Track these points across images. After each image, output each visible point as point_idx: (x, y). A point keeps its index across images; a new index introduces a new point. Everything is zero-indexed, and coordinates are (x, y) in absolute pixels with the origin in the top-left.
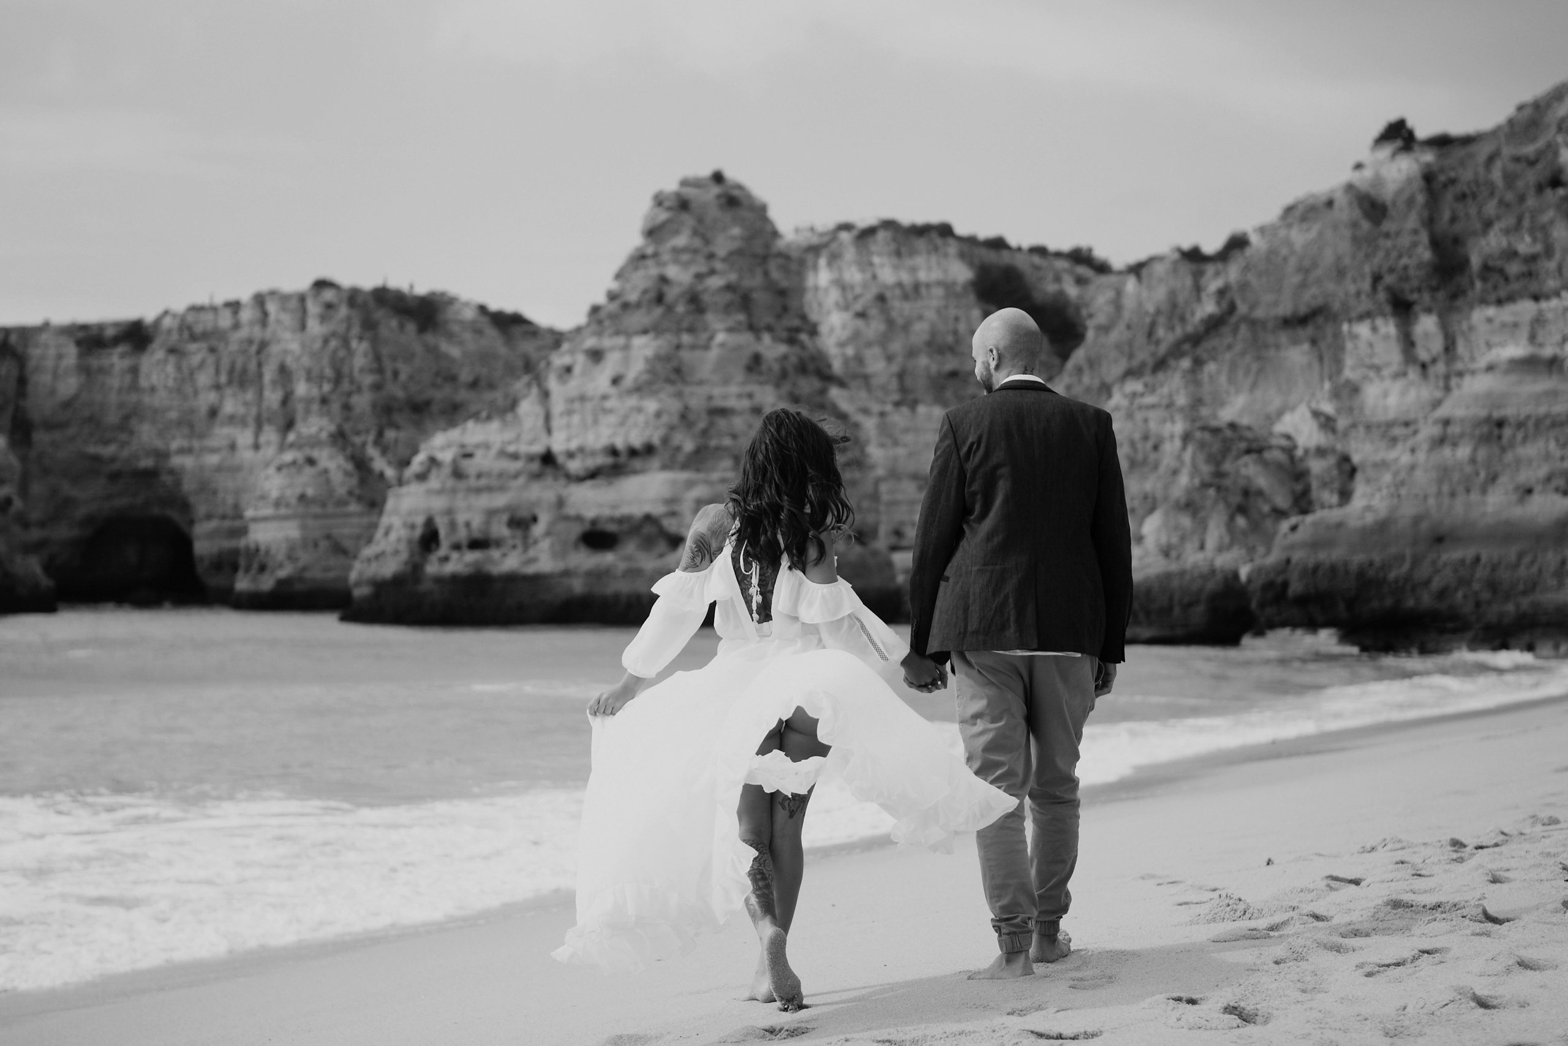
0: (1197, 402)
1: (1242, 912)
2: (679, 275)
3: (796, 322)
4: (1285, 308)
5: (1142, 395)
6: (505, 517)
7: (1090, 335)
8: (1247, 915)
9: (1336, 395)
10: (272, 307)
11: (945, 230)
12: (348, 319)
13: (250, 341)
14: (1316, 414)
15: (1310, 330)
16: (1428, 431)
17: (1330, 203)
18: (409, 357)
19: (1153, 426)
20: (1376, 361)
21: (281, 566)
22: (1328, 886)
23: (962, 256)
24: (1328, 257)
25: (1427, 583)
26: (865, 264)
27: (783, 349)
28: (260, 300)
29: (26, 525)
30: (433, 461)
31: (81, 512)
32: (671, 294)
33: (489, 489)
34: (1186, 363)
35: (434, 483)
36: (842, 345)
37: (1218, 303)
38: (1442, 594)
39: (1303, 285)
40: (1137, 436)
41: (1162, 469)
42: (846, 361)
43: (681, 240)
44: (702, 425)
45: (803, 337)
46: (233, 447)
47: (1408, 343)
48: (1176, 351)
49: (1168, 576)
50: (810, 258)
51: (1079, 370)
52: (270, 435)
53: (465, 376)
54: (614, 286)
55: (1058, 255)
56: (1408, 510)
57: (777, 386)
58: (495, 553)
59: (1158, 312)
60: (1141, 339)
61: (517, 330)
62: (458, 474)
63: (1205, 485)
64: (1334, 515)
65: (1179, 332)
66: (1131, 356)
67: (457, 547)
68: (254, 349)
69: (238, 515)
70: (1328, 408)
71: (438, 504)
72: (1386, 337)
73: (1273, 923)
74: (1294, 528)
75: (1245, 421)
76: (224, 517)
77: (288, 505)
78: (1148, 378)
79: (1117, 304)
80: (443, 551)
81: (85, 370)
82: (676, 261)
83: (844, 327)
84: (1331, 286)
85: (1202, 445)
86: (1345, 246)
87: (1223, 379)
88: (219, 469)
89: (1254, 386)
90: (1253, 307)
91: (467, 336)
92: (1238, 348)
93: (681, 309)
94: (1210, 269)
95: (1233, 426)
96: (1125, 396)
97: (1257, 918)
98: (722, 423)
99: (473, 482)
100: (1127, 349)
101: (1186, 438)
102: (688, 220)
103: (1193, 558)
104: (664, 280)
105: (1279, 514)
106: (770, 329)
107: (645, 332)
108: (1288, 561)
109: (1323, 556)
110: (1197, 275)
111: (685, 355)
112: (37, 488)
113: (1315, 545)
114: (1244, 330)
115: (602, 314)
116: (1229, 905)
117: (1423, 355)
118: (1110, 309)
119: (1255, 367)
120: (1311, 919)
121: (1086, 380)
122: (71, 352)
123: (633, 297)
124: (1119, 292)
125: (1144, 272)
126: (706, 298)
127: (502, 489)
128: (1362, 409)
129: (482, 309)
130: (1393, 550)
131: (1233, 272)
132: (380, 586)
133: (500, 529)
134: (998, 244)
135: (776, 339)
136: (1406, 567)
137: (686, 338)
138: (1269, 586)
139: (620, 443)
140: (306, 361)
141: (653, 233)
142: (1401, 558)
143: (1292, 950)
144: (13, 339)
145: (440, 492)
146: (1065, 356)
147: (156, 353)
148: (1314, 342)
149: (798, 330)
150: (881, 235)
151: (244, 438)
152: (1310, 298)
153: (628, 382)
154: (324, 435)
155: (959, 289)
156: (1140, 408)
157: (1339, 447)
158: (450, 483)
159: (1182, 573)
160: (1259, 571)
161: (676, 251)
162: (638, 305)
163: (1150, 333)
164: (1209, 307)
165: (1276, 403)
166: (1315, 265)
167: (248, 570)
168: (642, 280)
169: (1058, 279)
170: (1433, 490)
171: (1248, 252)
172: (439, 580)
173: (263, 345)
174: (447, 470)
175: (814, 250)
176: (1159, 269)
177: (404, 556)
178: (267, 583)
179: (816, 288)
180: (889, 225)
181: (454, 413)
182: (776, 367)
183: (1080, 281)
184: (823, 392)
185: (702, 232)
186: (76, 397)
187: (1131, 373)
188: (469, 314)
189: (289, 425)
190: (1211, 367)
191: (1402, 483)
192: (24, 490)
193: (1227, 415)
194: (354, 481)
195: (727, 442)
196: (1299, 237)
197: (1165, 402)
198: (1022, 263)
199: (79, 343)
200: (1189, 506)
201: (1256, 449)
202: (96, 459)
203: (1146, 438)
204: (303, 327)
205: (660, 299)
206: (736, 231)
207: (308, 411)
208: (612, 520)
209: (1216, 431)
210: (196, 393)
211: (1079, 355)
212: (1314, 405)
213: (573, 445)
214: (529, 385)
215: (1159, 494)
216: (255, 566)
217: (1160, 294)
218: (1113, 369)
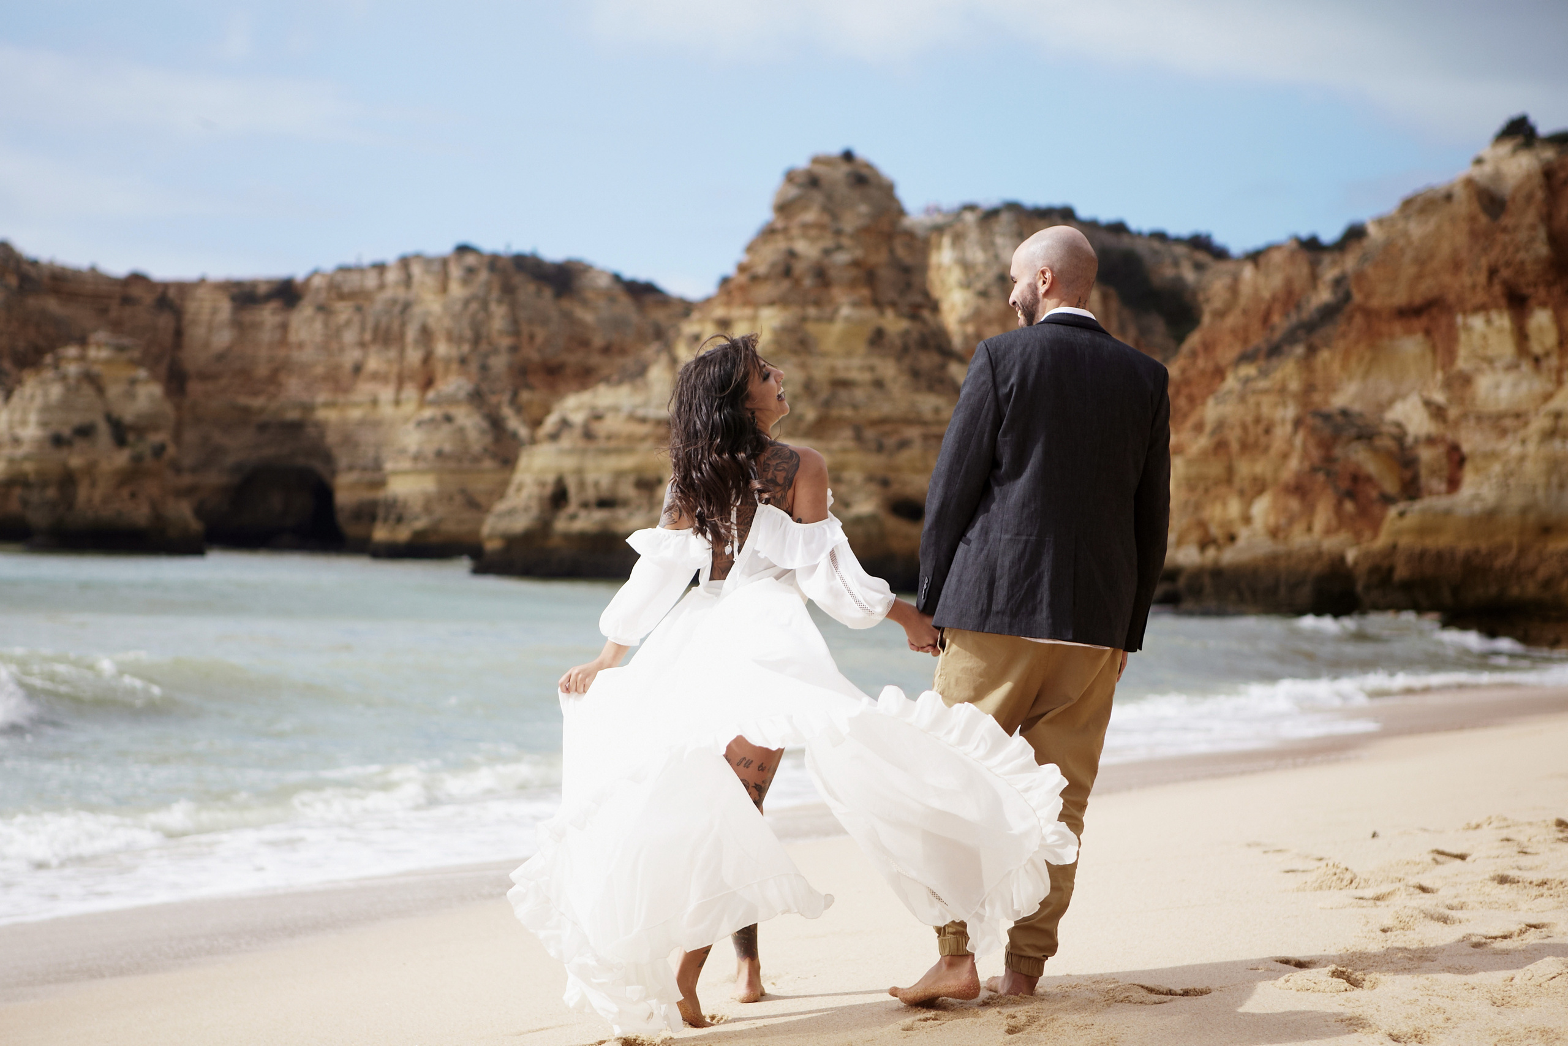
0: (1309, 388)
1: (1349, 882)
2: (807, 249)
3: (918, 298)
4: (1401, 298)
5: (1256, 379)
6: (632, 479)
7: (1206, 319)
8: (1354, 884)
9: (1448, 385)
10: (416, 270)
11: (1066, 212)
12: (488, 285)
13: (394, 301)
14: (1428, 404)
15: (1424, 321)
16: (1539, 423)
17: (1449, 197)
18: (545, 321)
19: (1265, 410)
20: (1490, 353)
21: (417, 518)
22: (1435, 860)
24: (1445, 249)
25: (1532, 572)
26: (988, 245)
27: (904, 324)
28: (405, 262)
29: (178, 469)
30: (565, 423)
31: (230, 460)
32: (799, 267)
33: (618, 451)
34: (1299, 350)
35: (566, 442)
36: (963, 322)
37: (1335, 292)
38: (1547, 584)
39: (1419, 277)
40: (1249, 419)
41: (1272, 453)
42: (966, 338)
43: (810, 216)
44: (824, 394)
45: (926, 314)
46: (375, 402)
47: (1521, 336)
48: (1291, 338)
49: (1274, 558)
50: (934, 238)
51: (1194, 354)
52: (411, 392)
53: (598, 341)
54: (744, 258)
55: (1178, 241)
56: (1516, 500)
57: (899, 360)
58: (621, 513)
59: (1274, 298)
60: (1256, 325)
61: (649, 299)
62: (588, 435)
63: (1314, 470)
64: (1441, 502)
65: (1294, 319)
66: (1246, 341)
67: (585, 505)
68: (397, 309)
69: (377, 466)
70: (1439, 397)
71: (568, 463)
72: (1500, 331)
73: (1379, 893)
74: (1402, 514)
75: (1357, 407)
76: (365, 469)
77: (425, 459)
78: (1262, 363)
79: (1234, 289)
80: (572, 507)
81: (237, 324)
82: (805, 236)
83: (965, 304)
84: (1447, 279)
85: (1313, 430)
86: (1461, 239)
87: (1336, 367)
88: (362, 423)
89: (1366, 374)
90: (1368, 296)
91: (602, 303)
92: (1353, 335)
93: (808, 282)
94: (1327, 259)
95: (1345, 413)
96: (1238, 380)
97: (1363, 888)
98: (843, 394)
99: (602, 444)
100: (1242, 334)
101: (1298, 423)
102: (818, 197)
103: (1300, 540)
104: (792, 254)
105: (1387, 500)
106: (893, 304)
107: (771, 303)
108: (1394, 547)
109: (1432, 543)
110: (1314, 265)
111: (812, 328)
112: (191, 436)
113: (1422, 531)
114: (1359, 320)
115: (732, 286)
116: (1335, 874)
117: (1536, 348)
118: (1226, 295)
119: (1368, 355)
120: (1418, 891)
121: (1201, 363)
122: (225, 307)
123: (762, 269)
124: (1236, 279)
125: (1262, 260)
126: (833, 273)
127: (630, 451)
128: (1473, 399)
129: (617, 278)
130: (1500, 539)
131: (1350, 262)
132: (512, 542)
133: (627, 490)
134: (1119, 228)
135: (900, 315)
136: (1512, 555)
137: (812, 311)
138: (1374, 570)
140: (447, 322)
141: (784, 208)
142: (1507, 547)
143: (1399, 919)
144: (172, 293)
145: (571, 452)
146: (1180, 339)
147: (305, 311)
148: (1428, 333)
149: (920, 306)
150: (1005, 218)
151: (386, 394)
152: (1426, 288)
154: (462, 394)
156: (1254, 392)
157: (1450, 436)
158: (581, 444)
159: (1289, 555)
160: (1367, 555)
161: (805, 226)
162: (766, 278)
163: (1266, 320)
164: (1324, 296)
165: (1388, 390)
166: (1432, 256)
167: (386, 520)
168: (771, 254)
169: (1176, 263)
170: (1541, 481)
171: (1366, 243)
172: (568, 537)
173: (407, 306)
174: (577, 432)
175: (939, 229)
176: (1277, 257)
177: (535, 512)
178: (403, 534)
179: (939, 267)
180: (1013, 207)
181: (586, 377)
182: (898, 342)
183: (1199, 267)
184: (943, 367)
185: (831, 209)
186: (229, 349)
187: (1246, 358)
188: (603, 282)
189: (428, 383)
190: (1324, 355)
191: (1512, 474)
192: (177, 436)
193: (1339, 401)
194: (488, 439)
195: (848, 412)
196: (1417, 229)
197: (1278, 387)
198: (1141, 247)
199: (234, 299)
200: (1299, 489)
201: (1366, 435)
202: (246, 410)
203: (1257, 420)
204: (444, 289)
205: (787, 272)
206: (863, 208)
207: (447, 371)
209: (1327, 417)
210: (342, 349)
211: (1194, 339)
212: (1426, 394)
214: (658, 352)
215: (1269, 475)
216: (393, 516)
217: (1277, 281)
218: (1227, 353)
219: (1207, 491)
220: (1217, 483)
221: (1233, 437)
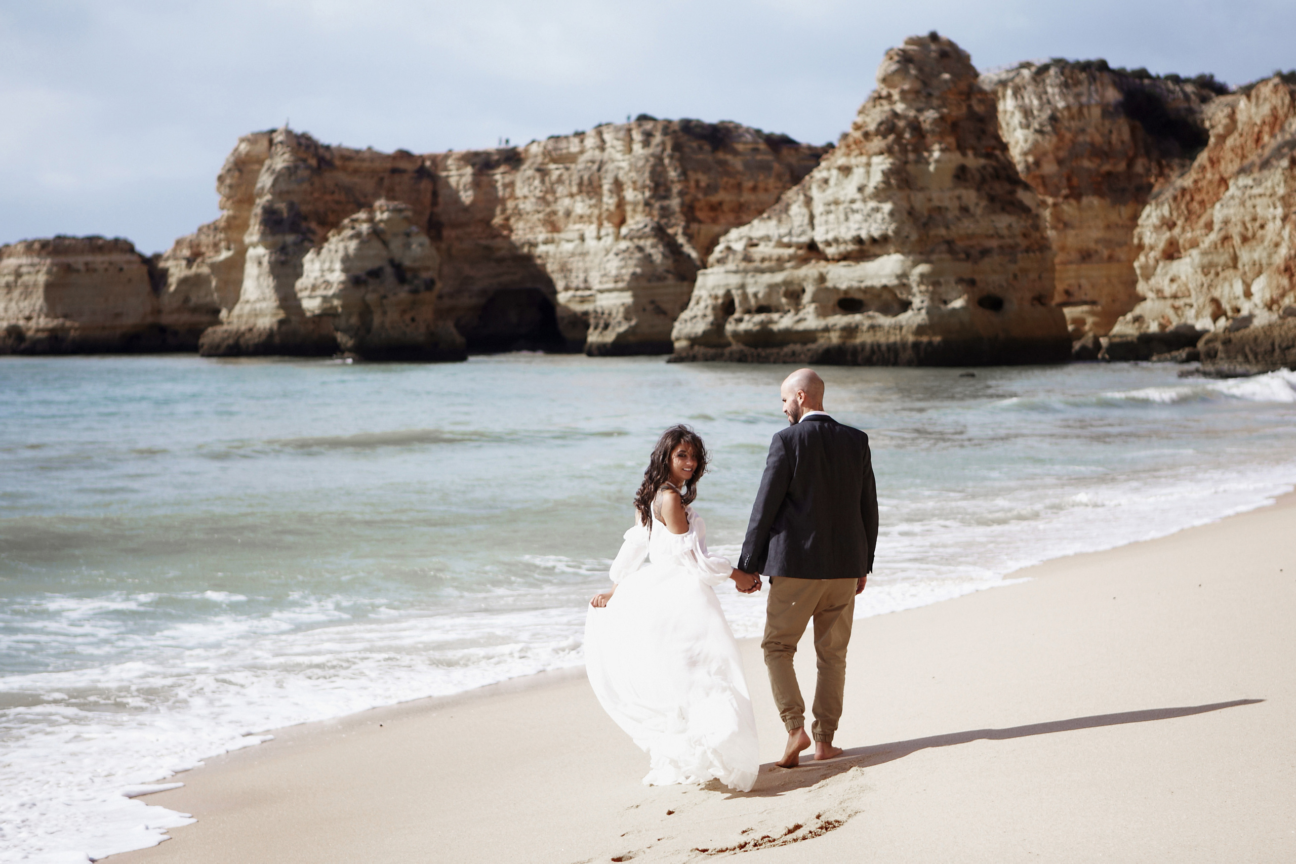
3: (992, 142)
5: (1252, 187)
6: (783, 290)
7: (1212, 141)
10: (608, 135)
11: (1102, 65)
12: (663, 143)
19: (1260, 210)
23: (1116, 85)
26: (1041, 92)
27: (982, 161)
28: (599, 130)
30: (730, 251)
31: (477, 287)
32: (901, 124)
33: (770, 270)
34: (1285, 163)
35: (730, 265)
36: (1025, 154)
40: (1248, 218)
41: (1266, 243)
42: (1028, 167)
43: (907, 84)
44: (924, 219)
45: (998, 153)
46: (582, 238)
48: (1277, 154)
50: (999, 91)
51: (1203, 168)
52: (608, 230)
54: (858, 118)
55: (1187, 80)
57: (978, 189)
58: (775, 316)
59: (1264, 123)
60: (1250, 144)
61: (784, 148)
62: (747, 258)
65: (1279, 138)
66: (1243, 157)
67: (748, 311)
71: (733, 281)
76: (578, 289)
77: (623, 280)
78: (1256, 175)
79: (1232, 118)
80: (738, 313)
81: (478, 185)
82: (903, 100)
83: (1026, 141)
88: (573, 254)
91: (748, 154)
93: (907, 135)
96: (1238, 188)
98: (938, 218)
99: (757, 264)
100: (1240, 152)
101: (1285, 219)
102: (913, 70)
104: (894, 115)
106: (973, 148)
107: (881, 153)
111: (911, 169)
115: (850, 139)
118: (1225, 121)
121: (1209, 175)
122: (468, 173)
123: (872, 127)
124: (1234, 109)
125: (1253, 91)
126: (925, 127)
127: (780, 269)
129: (758, 133)
132: (694, 341)
133: (779, 298)
134: (1142, 74)
135: (976, 155)
137: (912, 157)
139: (864, 235)
140: (633, 175)
141: (886, 79)
145: (735, 272)
146: (1191, 158)
147: (527, 172)
149: (994, 148)
150: (1052, 71)
151: (590, 231)
153: (870, 190)
154: (647, 230)
155: (1111, 109)
156: (1251, 197)
158: (741, 265)
161: (903, 93)
162: (875, 134)
163: (1258, 140)
167: (596, 328)
168: (878, 115)
169: (1187, 99)
172: (735, 334)
173: (602, 165)
174: (739, 256)
175: (1003, 84)
176: (1266, 90)
177: (710, 318)
178: (610, 337)
179: (1005, 112)
180: (1059, 62)
181: (743, 215)
182: (977, 175)
183: (1204, 100)
184: (1013, 192)
185: (923, 78)
186: (472, 204)
187: (1243, 171)
188: (749, 137)
189: (621, 221)
192: (440, 273)
194: (669, 262)
195: (942, 232)
197: (1268, 193)
198: (1160, 87)
200: (1287, 270)
203: (1254, 219)
204: (630, 150)
205: (892, 128)
206: (947, 76)
207: (635, 212)
208: (859, 289)
210: (556, 200)
211: (1203, 157)
213: (830, 237)
214: (797, 194)
215: (1265, 260)
217: (1266, 109)
218: (1229, 167)
219: (1217, 274)
220: (1225, 267)
221: (1235, 231)
